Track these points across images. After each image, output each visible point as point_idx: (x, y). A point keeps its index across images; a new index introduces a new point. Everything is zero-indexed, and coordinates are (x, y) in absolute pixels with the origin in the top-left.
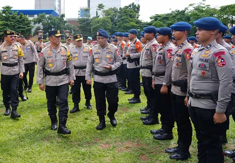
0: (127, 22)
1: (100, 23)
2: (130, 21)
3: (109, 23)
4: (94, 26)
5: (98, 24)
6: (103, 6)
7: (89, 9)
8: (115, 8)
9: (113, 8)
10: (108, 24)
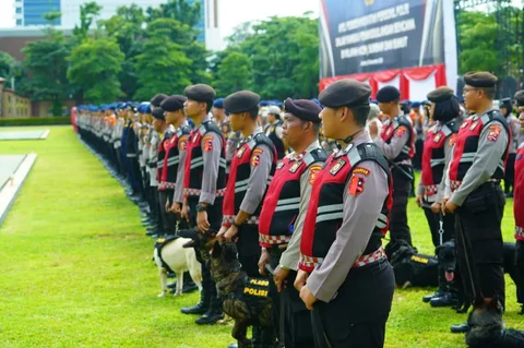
0: (162, 53)
1: (93, 57)
2: (169, 50)
3: (116, 56)
4: (77, 66)
5: (86, 61)
6: (98, 9)
7: (59, 16)
8: (134, 6)
9: (128, 6)
10: (113, 59)
